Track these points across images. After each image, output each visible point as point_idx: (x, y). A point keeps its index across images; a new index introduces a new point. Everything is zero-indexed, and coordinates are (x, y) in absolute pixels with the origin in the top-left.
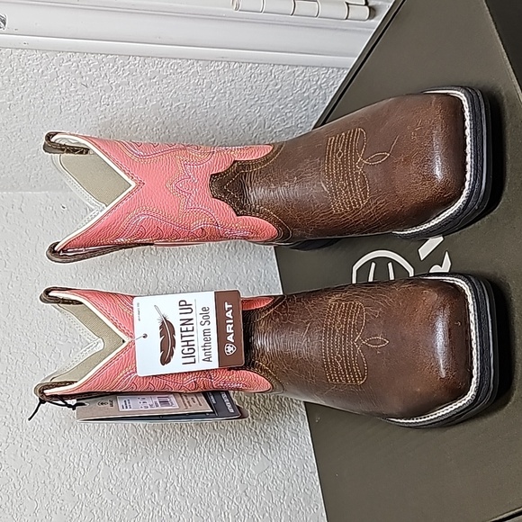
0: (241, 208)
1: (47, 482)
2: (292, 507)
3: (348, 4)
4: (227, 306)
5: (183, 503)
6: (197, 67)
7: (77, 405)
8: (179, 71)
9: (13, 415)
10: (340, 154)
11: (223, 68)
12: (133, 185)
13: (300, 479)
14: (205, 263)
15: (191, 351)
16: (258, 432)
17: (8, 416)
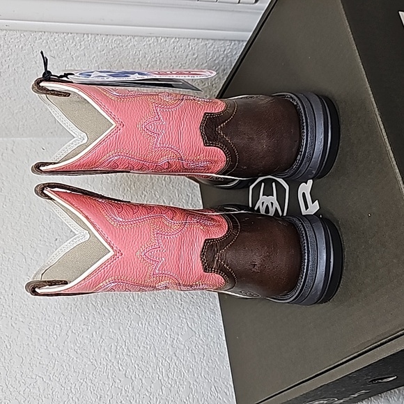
1: (30, 344)
2: (210, 364)
5: (129, 361)
6: (134, 42)
8: (121, 45)
11: (153, 42)
13: (216, 345)
14: (147, 189)
16: (185, 311)
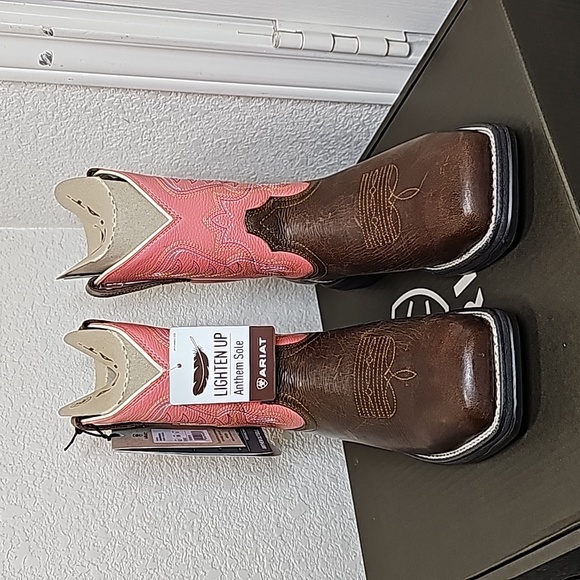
0: (276, 244)
1: (81, 518)
2: (330, 553)
3: (388, 40)
4: (261, 341)
5: (217, 545)
6: (238, 103)
7: (112, 435)
8: (220, 106)
9: (49, 449)
10: (373, 190)
11: (264, 104)
12: (171, 219)
13: (338, 525)
14: (245, 302)
15: (224, 383)
16: (295, 475)
17: (43, 451)
